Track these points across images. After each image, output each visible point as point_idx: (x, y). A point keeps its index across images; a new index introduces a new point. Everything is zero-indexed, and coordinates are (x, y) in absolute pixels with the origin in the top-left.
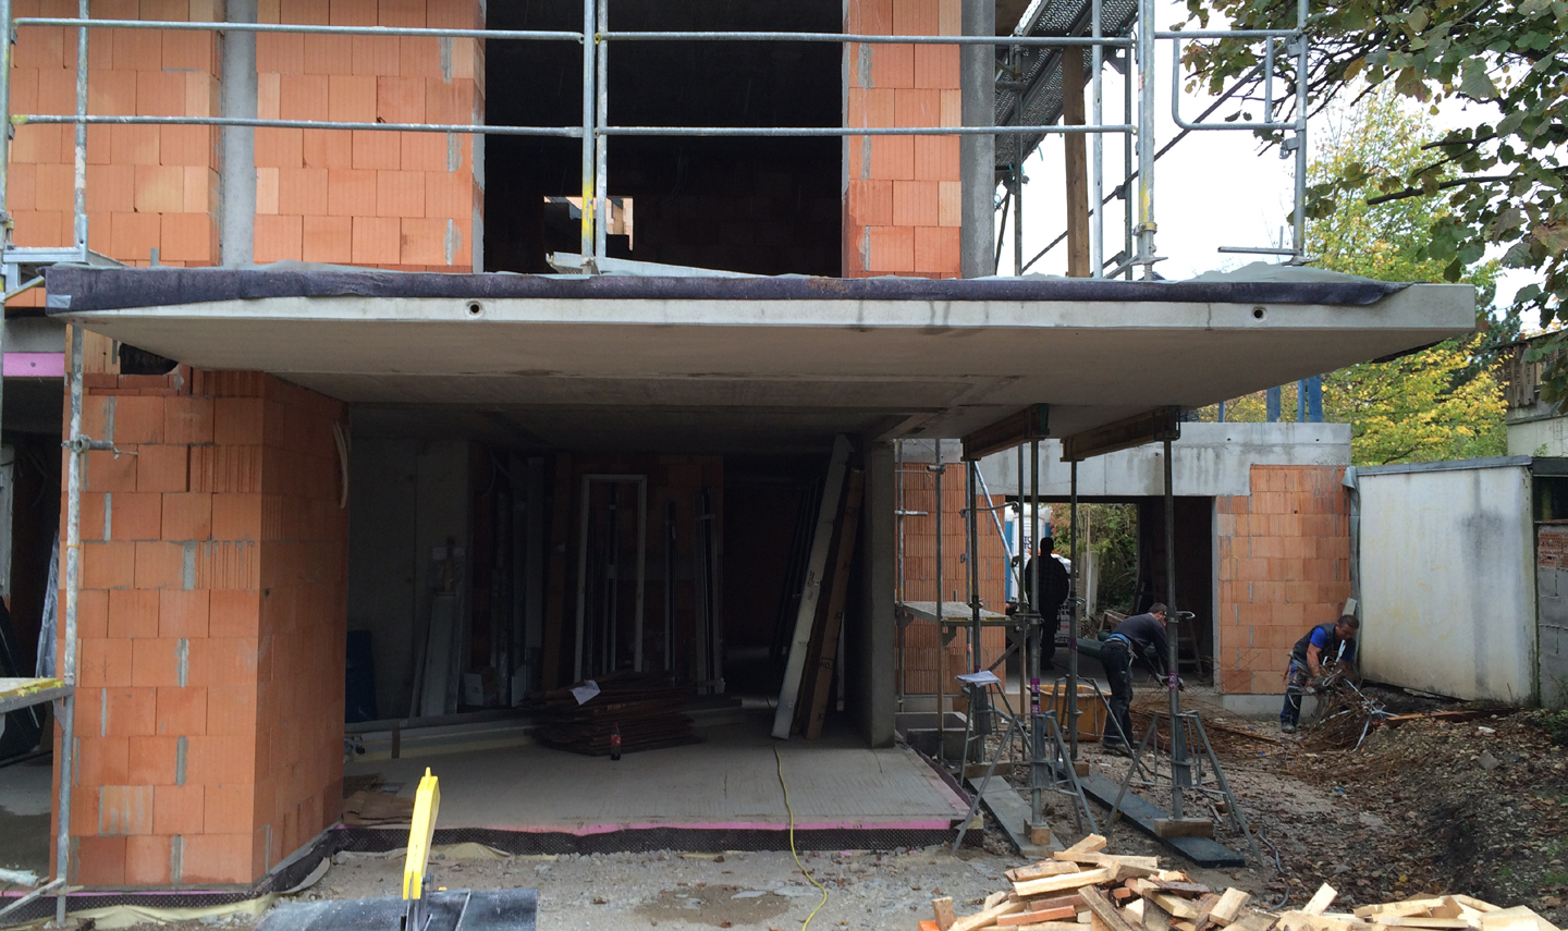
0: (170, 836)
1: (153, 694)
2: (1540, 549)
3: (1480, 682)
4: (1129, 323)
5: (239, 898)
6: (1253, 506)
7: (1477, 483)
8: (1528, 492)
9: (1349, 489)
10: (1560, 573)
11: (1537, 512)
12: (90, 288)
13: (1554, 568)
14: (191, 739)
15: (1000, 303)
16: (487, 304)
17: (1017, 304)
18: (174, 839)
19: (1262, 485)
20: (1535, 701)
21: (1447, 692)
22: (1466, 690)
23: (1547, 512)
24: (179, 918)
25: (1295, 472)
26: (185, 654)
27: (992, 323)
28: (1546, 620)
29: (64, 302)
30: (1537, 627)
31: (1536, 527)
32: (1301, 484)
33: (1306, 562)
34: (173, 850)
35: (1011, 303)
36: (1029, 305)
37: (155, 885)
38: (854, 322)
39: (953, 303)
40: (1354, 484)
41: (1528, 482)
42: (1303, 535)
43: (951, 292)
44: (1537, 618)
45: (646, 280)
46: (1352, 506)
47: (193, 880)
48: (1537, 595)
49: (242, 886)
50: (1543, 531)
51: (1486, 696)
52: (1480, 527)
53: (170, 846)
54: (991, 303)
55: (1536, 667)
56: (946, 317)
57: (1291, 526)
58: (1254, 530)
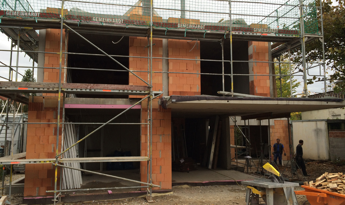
0: (159, 182)
1: (156, 159)
2: (329, 135)
3: (319, 157)
4: (312, 104)
5: (170, 191)
6: (275, 127)
7: (317, 124)
8: (327, 125)
9: (290, 124)
10: (333, 138)
11: (328, 129)
12: (178, 99)
13: (332, 137)
14: (162, 166)
15: (295, 101)
16: (229, 101)
17: (298, 101)
18: (160, 182)
19: (276, 124)
20: (330, 160)
21: (312, 159)
22: (316, 158)
23: (330, 129)
24: (161, 195)
25: (282, 121)
26: (161, 152)
27: (295, 104)
28: (331, 146)
29: (175, 101)
30: (329, 147)
31: (328, 131)
32: (283, 123)
33: (284, 137)
34: (160, 184)
35: (297, 101)
36: (299, 101)
37: (157, 190)
38: (277, 104)
39: (289, 101)
40: (291, 123)
41: (327, 123)
42: (283, 132)
43: (289, 100)
44: (329, 146)
45: (250, 98)
46: (291, 127)
47: (163, 189)
48: (329, 142)
49: (170, 189)
50: (329, 132)
51: (320, 159)
52: (317, 131)
53: (159, 183)
54: (294, 101)
55: (329, 154)
56: (289, 103)
57: (281, 131)
58: (275, 132)
